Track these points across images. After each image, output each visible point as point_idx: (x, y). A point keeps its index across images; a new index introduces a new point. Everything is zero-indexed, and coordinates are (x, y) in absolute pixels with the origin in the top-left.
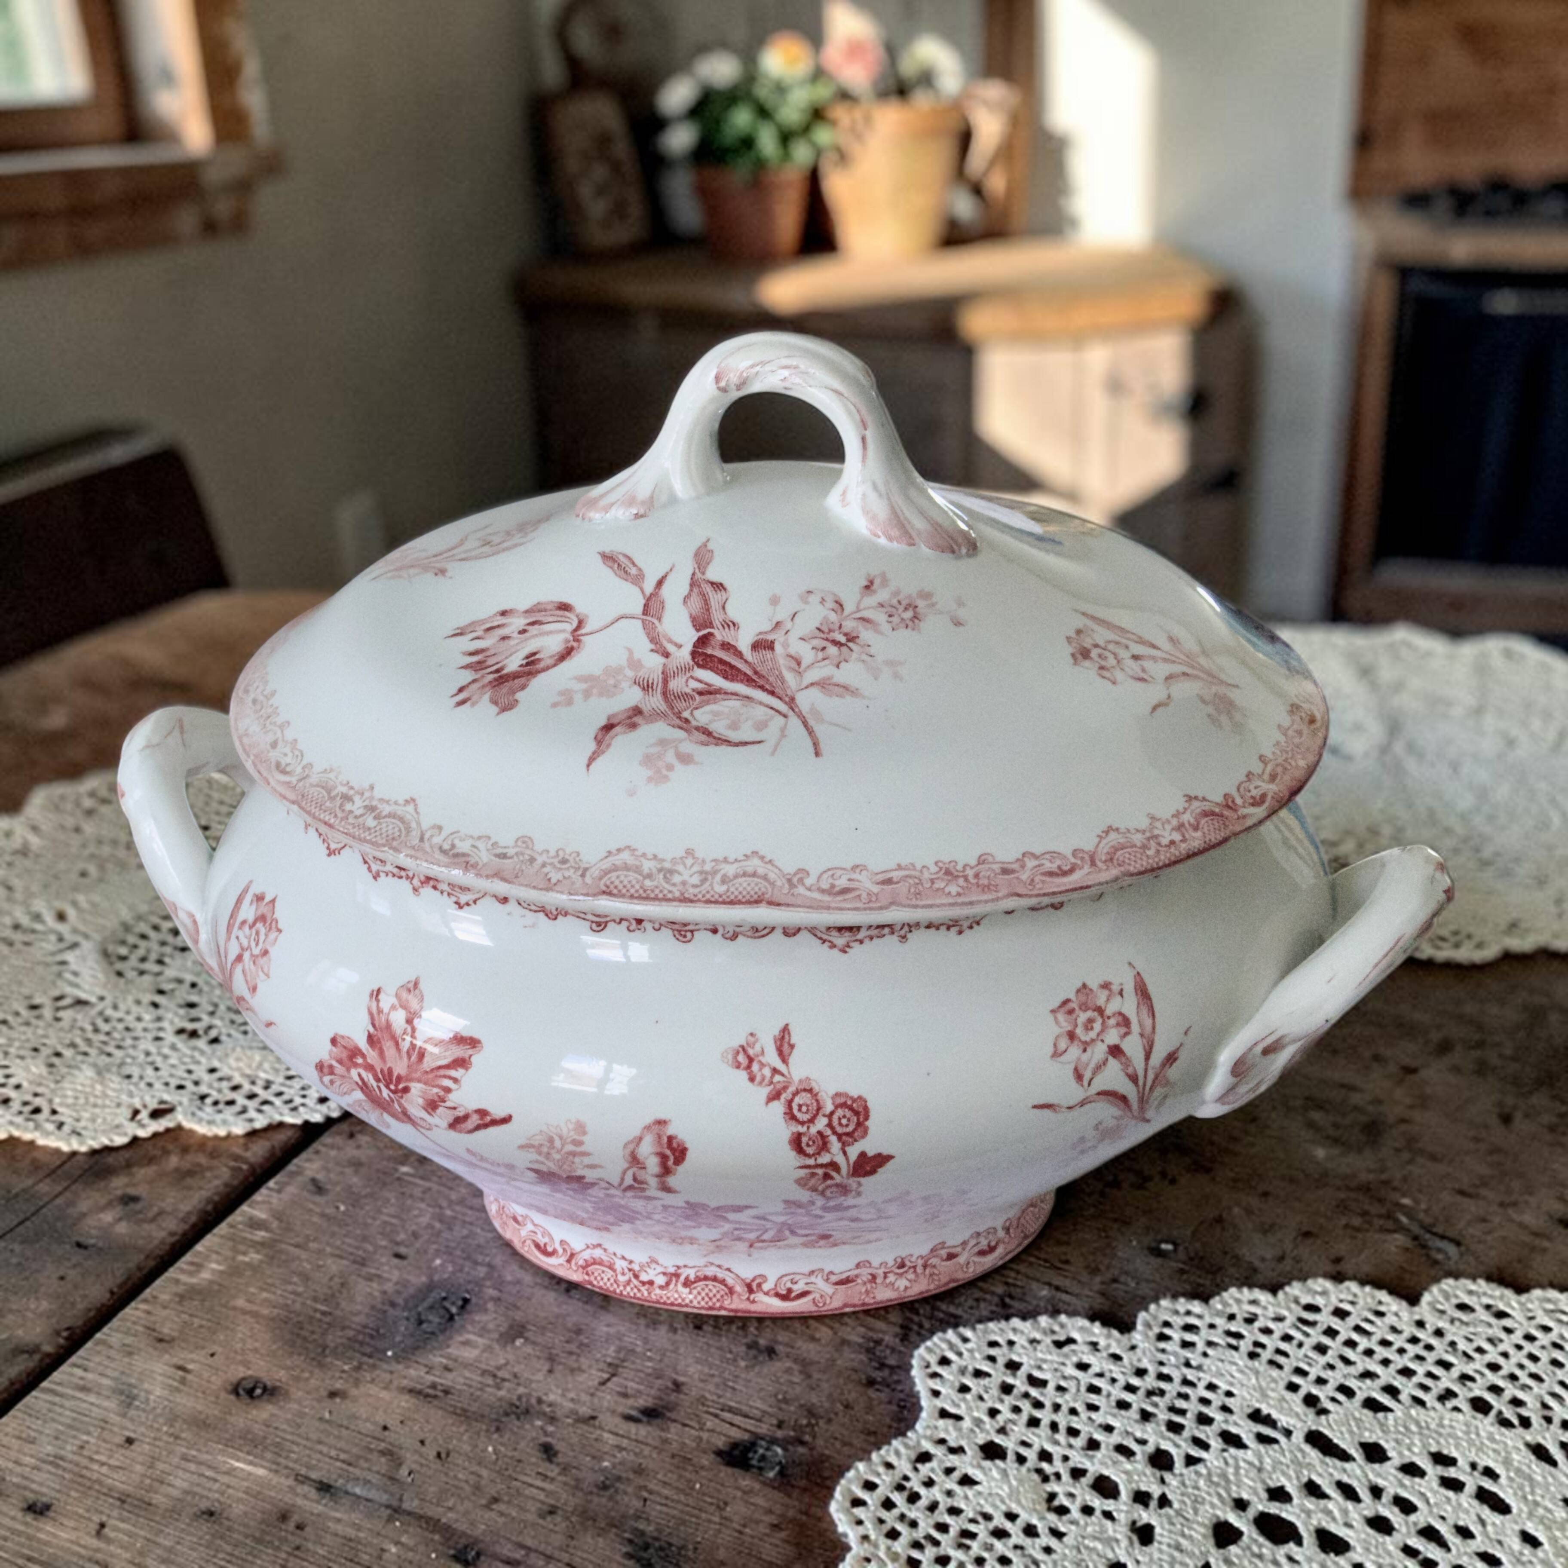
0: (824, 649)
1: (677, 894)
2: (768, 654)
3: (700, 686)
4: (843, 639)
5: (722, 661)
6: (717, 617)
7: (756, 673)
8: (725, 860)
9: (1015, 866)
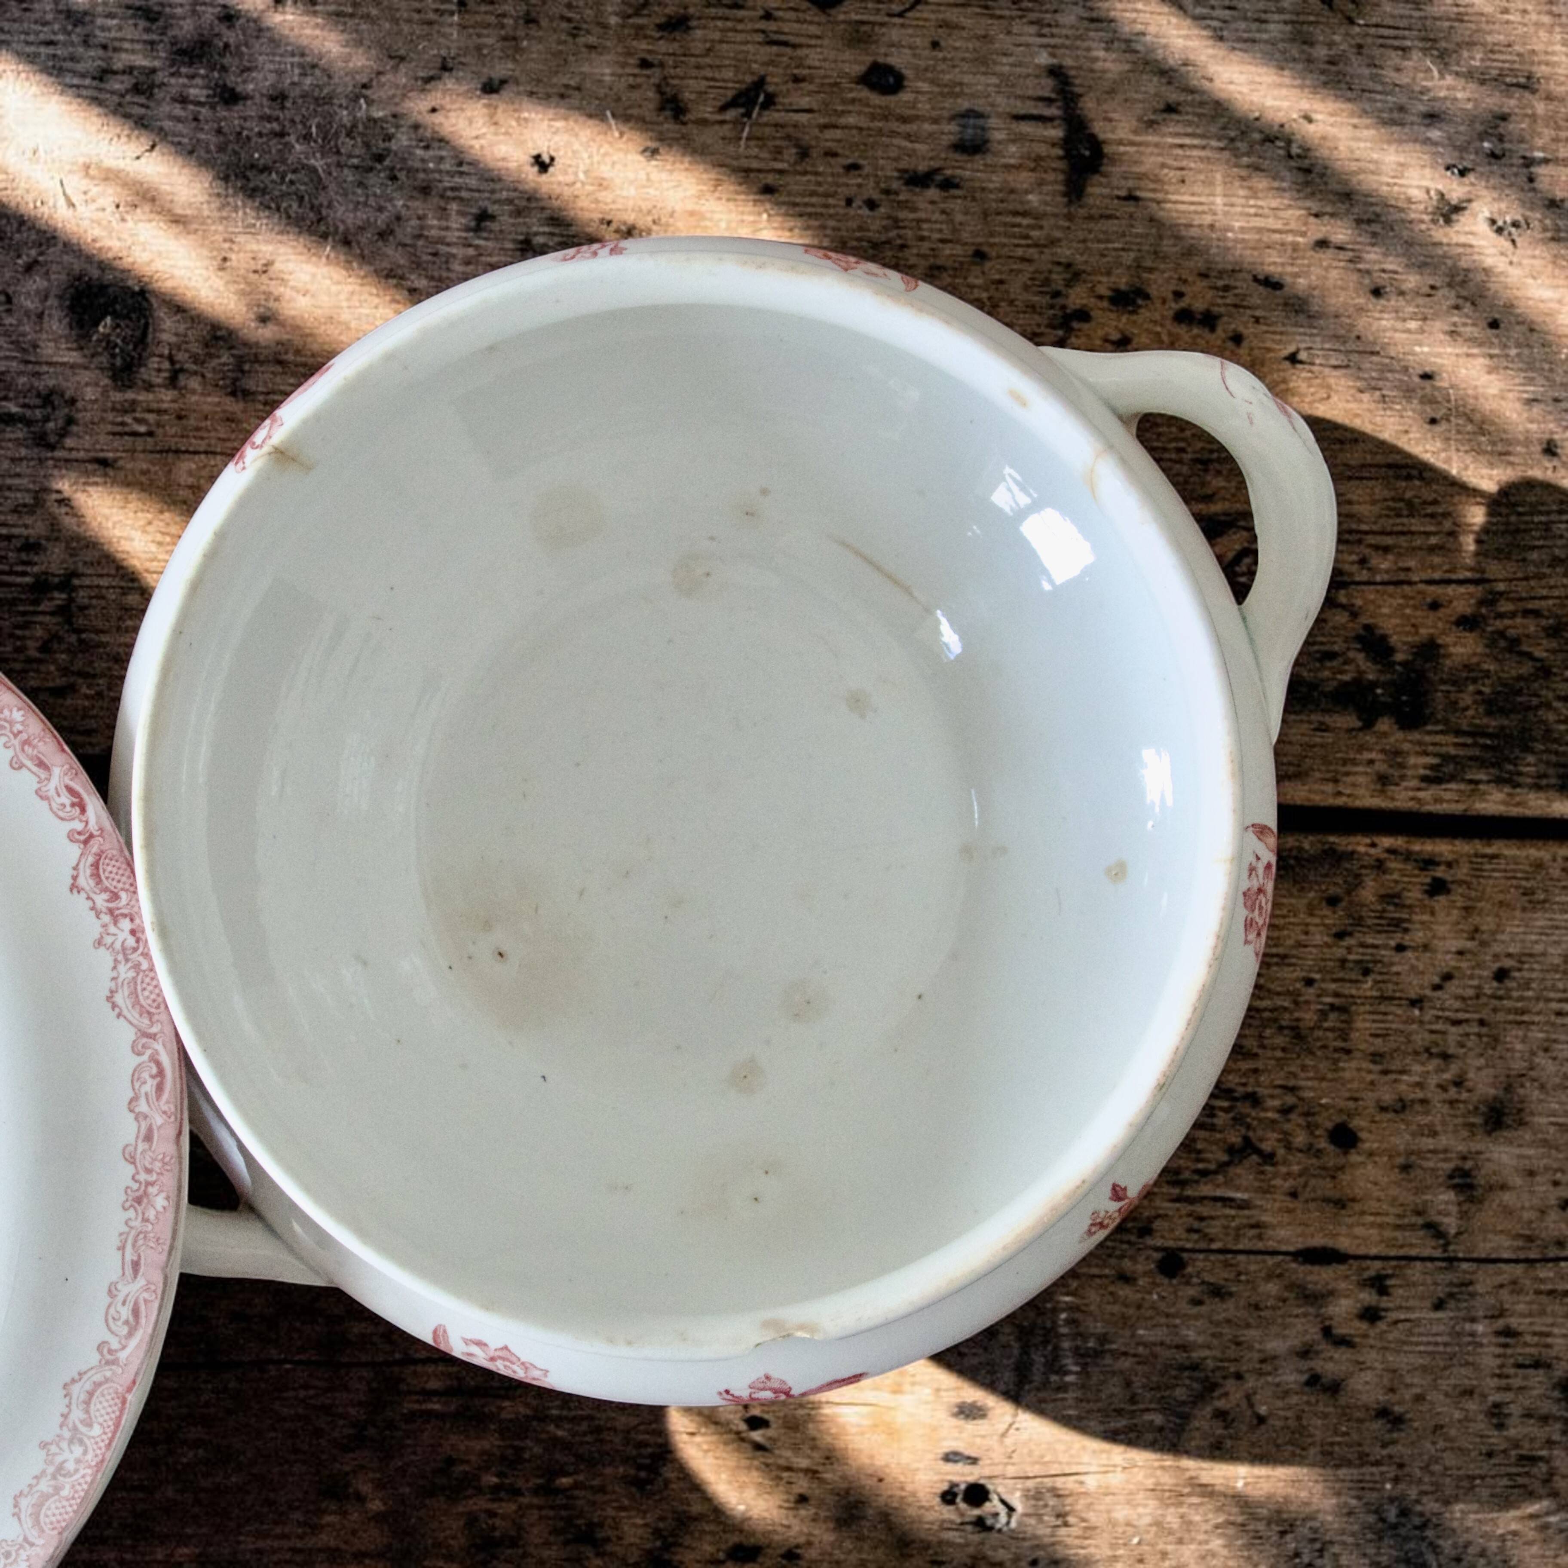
8: (65, 1416)
9: (144, 1125)
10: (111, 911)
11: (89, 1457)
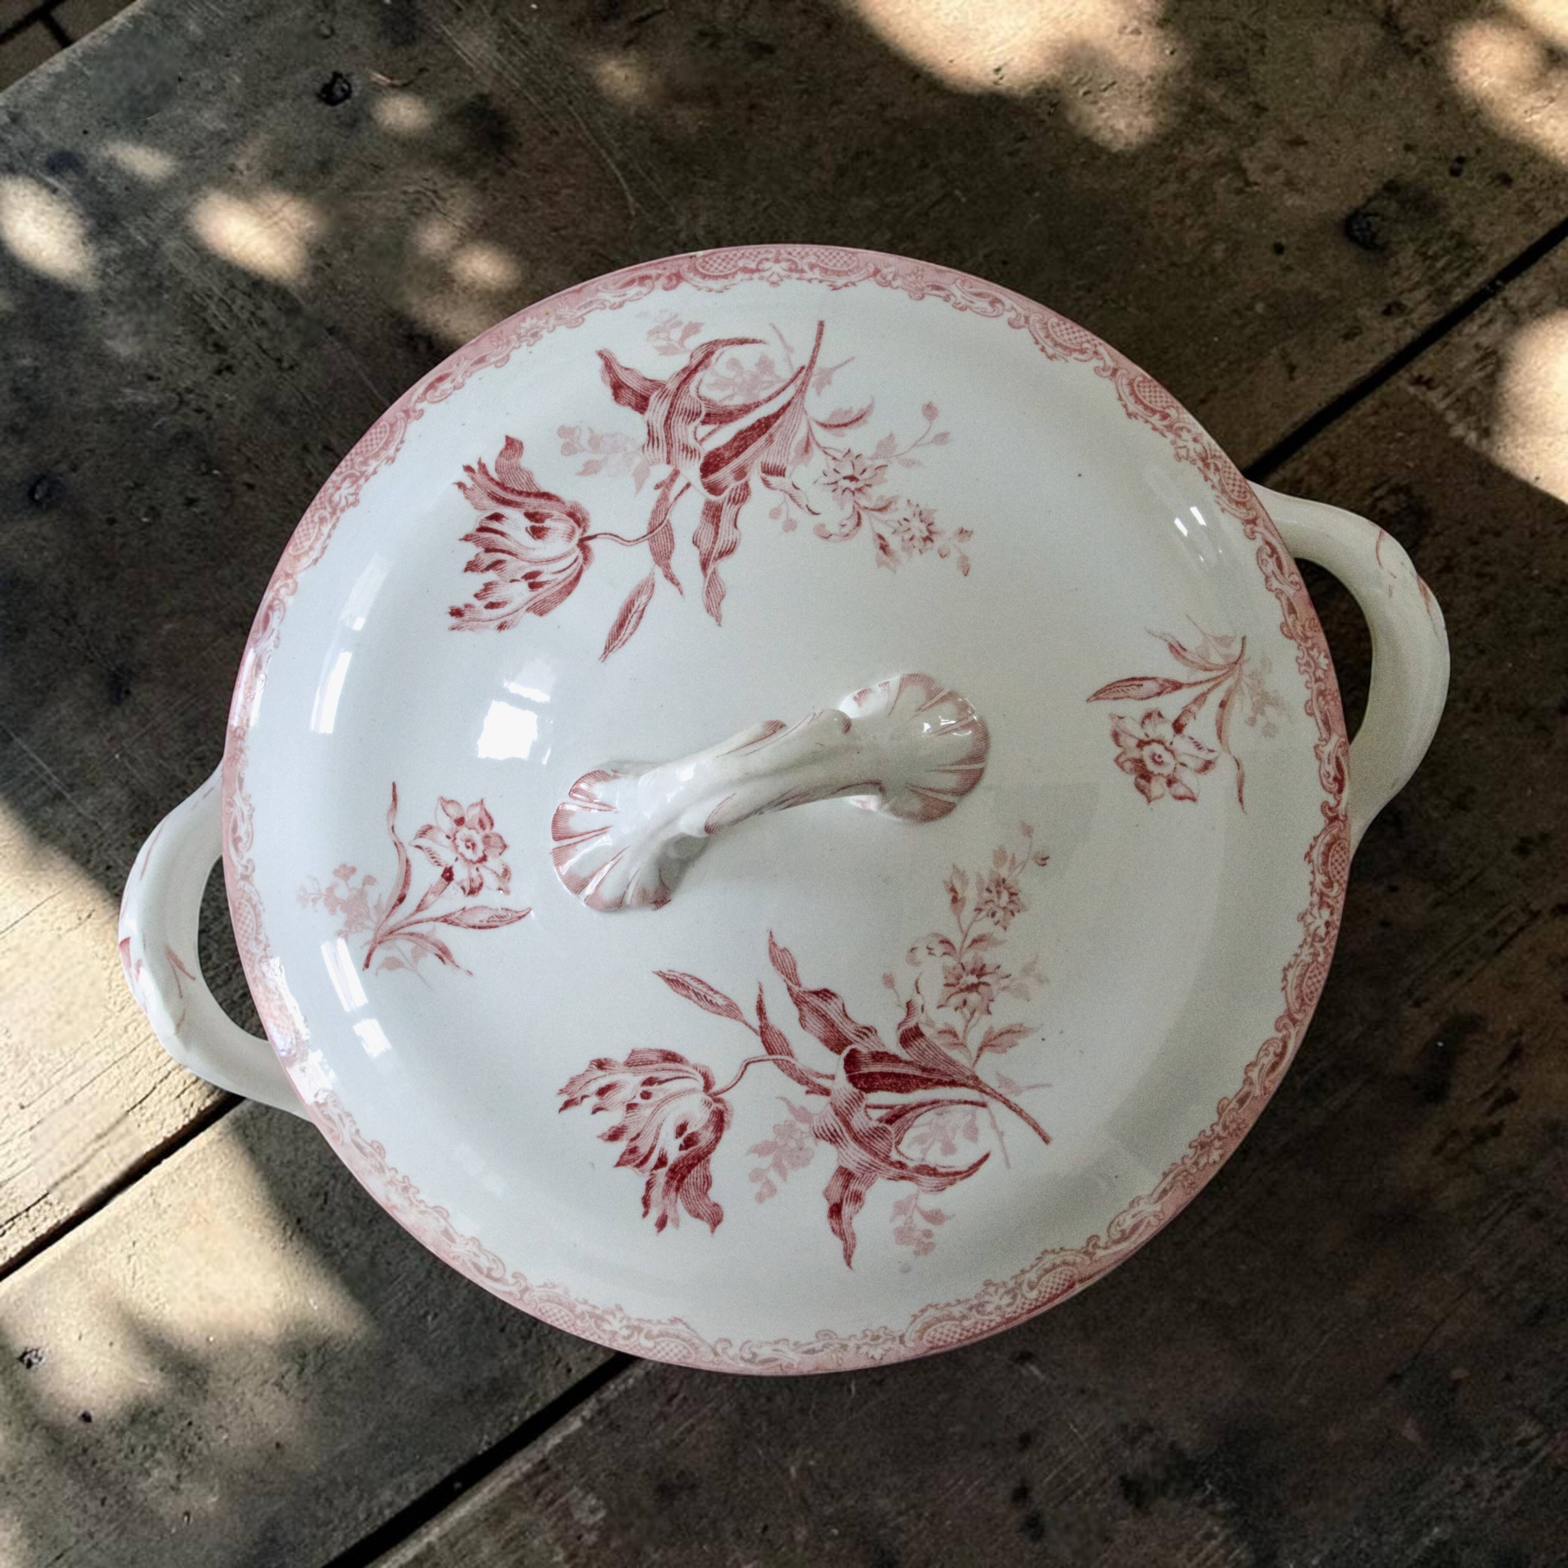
0: (965, 1003)
1: (999, 1319)
2: (921, 1043)
3: (882, 1113)
4: (973, 979)
5: (884, 1075)
6: (848, 1030)
7: (924, 1070)
8: (1023, 1272)
9: (1246, 1089)
10: (1322, 895)
11: (1009, 1310)
